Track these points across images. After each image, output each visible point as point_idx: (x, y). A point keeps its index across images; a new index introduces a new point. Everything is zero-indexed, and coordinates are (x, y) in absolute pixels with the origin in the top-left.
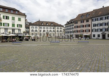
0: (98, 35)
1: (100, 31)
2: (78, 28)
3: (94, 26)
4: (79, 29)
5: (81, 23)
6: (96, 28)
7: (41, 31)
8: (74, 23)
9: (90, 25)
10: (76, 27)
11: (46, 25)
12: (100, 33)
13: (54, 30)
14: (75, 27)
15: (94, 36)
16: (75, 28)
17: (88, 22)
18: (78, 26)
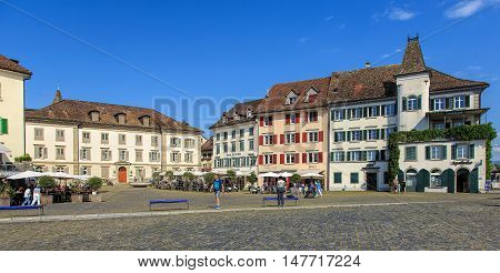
0: (352, 174)
1: (360, 159)
2: (275, 143)
3: (336, 140)
5: (287, 123)
6: (346, 146)
7: (85, 153)
8: (258, 120)
9: (321, 133)
11: (114, 125)
12: (358, 167)
13: (159, 149)
14: (261, 138)
15: (338, 178)
16: (261, 143)
17: (315, 120)
18: (275, 136)
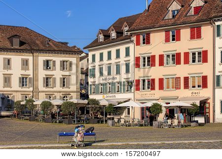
2: (153, 65)
4: (156, 72)
8: (134, 38)
9: (205, 52)
10: (141, 60)
13: (30, 72)
14: (137, 59)
16: (137, 65)
17: (199, 36)
18: (154, 57)
